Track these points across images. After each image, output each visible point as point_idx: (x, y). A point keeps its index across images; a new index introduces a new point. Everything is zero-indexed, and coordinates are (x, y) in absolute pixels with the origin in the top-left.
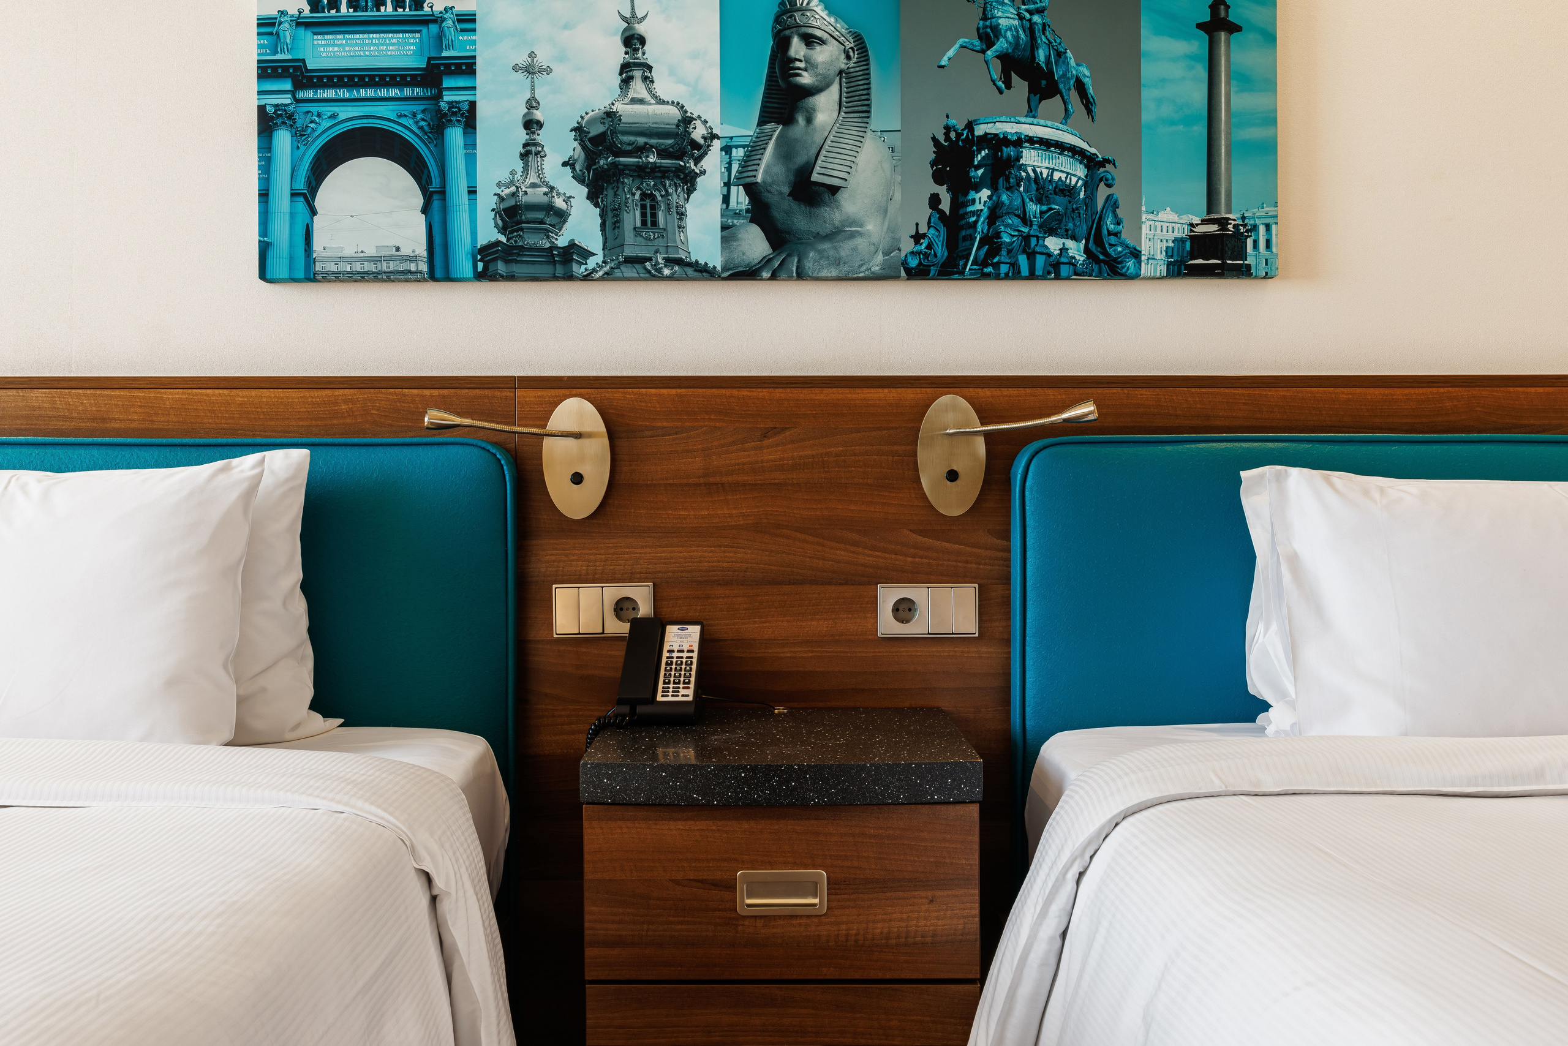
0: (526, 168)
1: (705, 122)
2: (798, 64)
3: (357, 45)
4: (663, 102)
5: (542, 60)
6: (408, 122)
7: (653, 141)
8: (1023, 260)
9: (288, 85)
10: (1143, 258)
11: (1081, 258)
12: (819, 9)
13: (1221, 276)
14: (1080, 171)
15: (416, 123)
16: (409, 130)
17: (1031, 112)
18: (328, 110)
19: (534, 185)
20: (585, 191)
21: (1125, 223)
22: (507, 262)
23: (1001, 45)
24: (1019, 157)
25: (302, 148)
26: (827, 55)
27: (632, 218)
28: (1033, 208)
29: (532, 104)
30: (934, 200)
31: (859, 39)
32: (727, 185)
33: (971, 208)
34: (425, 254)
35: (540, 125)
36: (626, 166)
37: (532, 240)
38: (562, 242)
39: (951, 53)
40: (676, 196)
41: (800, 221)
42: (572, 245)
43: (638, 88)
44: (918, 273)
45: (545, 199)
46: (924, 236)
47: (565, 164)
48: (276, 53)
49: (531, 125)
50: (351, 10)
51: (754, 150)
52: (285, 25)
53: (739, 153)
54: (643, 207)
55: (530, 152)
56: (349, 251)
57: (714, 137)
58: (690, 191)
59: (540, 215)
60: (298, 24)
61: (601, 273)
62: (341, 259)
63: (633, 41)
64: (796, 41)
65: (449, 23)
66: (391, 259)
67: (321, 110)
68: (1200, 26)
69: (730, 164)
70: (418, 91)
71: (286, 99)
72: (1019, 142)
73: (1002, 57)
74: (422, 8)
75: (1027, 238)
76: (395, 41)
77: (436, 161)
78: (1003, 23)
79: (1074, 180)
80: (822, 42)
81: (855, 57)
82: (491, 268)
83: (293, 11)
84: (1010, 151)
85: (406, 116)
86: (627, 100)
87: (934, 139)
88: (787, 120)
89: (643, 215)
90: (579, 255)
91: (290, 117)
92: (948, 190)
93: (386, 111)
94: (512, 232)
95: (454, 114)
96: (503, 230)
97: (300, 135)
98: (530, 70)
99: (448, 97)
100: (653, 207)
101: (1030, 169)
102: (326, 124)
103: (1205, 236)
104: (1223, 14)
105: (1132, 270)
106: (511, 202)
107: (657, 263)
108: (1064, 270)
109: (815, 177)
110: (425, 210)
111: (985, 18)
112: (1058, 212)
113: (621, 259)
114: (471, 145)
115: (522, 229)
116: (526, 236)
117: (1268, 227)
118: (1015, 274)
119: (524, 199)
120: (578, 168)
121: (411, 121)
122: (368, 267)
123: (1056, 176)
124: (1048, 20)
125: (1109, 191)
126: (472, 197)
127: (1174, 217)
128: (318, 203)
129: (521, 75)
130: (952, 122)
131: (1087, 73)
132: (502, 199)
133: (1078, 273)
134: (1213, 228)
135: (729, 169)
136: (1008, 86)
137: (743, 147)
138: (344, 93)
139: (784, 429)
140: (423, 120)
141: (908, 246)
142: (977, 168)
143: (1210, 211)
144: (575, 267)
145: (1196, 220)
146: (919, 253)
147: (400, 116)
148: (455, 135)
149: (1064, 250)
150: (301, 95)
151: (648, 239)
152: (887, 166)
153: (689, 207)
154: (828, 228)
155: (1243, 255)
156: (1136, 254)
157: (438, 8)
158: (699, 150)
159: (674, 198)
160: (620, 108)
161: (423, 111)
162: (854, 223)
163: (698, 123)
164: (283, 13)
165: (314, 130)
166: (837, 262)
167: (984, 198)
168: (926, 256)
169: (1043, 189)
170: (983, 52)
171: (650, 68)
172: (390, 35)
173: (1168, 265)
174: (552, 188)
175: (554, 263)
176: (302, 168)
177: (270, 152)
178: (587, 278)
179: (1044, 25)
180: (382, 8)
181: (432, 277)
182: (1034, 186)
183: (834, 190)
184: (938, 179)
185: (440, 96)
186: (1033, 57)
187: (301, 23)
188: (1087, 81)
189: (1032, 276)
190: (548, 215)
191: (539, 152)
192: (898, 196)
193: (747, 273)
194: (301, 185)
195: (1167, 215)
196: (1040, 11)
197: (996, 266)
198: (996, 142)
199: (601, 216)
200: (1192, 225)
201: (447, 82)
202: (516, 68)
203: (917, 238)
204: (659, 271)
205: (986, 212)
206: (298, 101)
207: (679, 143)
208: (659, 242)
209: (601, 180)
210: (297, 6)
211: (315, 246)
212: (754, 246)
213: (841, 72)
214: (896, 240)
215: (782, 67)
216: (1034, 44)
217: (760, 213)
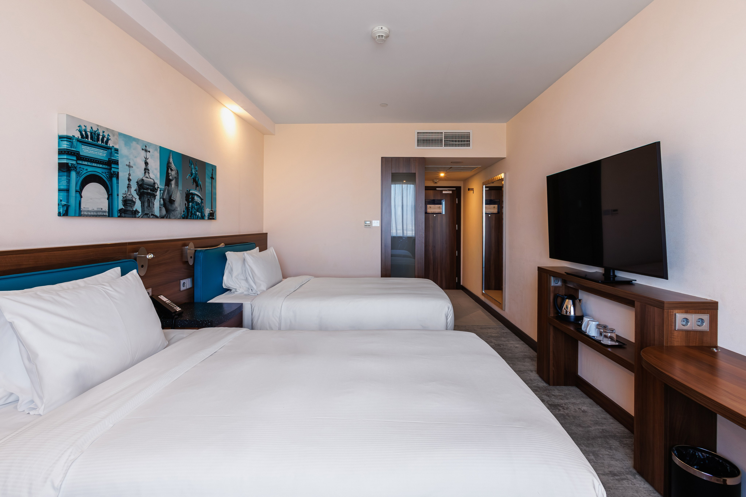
0: (128, 190)
1: (157, 184)
2: (170, 174)
3: (93, 151)
4: (151, 178)
5: (131, 164)
6: (104, 175)
7: (149, 187)
8: (194, 216)
9: (75, 158)
11: (200, 216)
12: (173, 164)
13: (211, 219)
14: (200, 201)
15: (106, 175)
16: (104, 177)
17: (196, 189)
18: (85, 167)
19: (129, 195)
20: (138, 197)
21: (204, 210)
22: (124, 213)
24: (194, 197)
25: (79, 178)
26: (173, 173)
27: (146, 204)
28: (196, 207)
29: (129, 175)
30: (186, 204)
31: (177, 171)
32: (160, 198)
34: (107, 211)
35: (131, 180)
36: (145, 192)
37: (129, 208)
38: (134, 209)
39: (188, 176)
40: (153, 199)
41: (170, 208)
42: (136, 210)
43: (147, 175)
44: (184, 218)
45: (131, 198)
47: (135, 190)
48: (72, 148)
49: (129, 180)
50: (91, 140)
51: (164, 191)
52: (74, 140)
53: (162, 192)
54: (148, 202)
55: (129, 187)
56: (90, 209)
57: (158, 188)
58: (155, 199)
59: (130, 202)
60: (78, 141)
61: (141, 217)
62: (88, 211)
63: (146, 163)
64: (169, 169)
65: (113, 150)
66: (101, 211)
67: (84, 167)
68: (210, 178)
69: (161, 194)
70: (106, 167)
71: (74, 162)
72: (195, 194)
73: (193, 179)
74: (107, 145)
75: (195, 212)
76: (101, 152)
77: (110, 186)
78: (193, 172)
80: (173, 171)
81: (177, 174)
82: (121, 215)
83: (76, 137)
84: (193, 196)
85: (103, 173)
86: (145, 177)
87: (186, 193)
88: (168, 186)
89: (148, 204)
90: (137, 213)
91: (76, 168)
92: (187, 203)
93: (99, 170)
94: (125, 206)
95: (114, 174)
96: (124, 205)
97: (78, 173)
98: (129, 166)
99: (113, 170)
100: (149, 202)
101: (195, 199)
102: (85, 172)
103: (211, 213)
104: (212, 176)
105: (204, 218)
106: (125, 199)
107: (150, 215)
108: (198, 218)
109: (172, 198)
110: (108, 199)
111: (191, 171)
112: (198, 208)
113: (144, 214)
114: (118, 183)
115: (127, 206)
116: (128, 207)
118: (194, 219)
119: (128, 198)
120: (137, 192)
121: (105, 175)
123: (198, 201)
125: (203, 204)
126: (118, 196)
128: (83, 194)
129: (127, 167)
130: (188, 190)
131: (201, 183)
132: (123, 197)
133: (200, 219)
135: (160, 195)
136: (194, 184)
137: (163, 190)
138: (89, 164)
140: (107, 175)
142: (190, 199)
143: (211, 209)
144: (136, 215)
147: (102, 173)
148: (114, 179)
149: (198, 214)
150: (78, 162)
151: (148, 209)
152: (180, 197)
153: (155, 203)
154: (173, 209)
155: (214, 216)
156: (205, 216)
157: (111, 146)
158: (157, 190)
160: (144, 178)
161: (108, 172)
162: (176, 208)
164: (74, 136)
165: (82, 173)
166: (174, 216)
167: (191, 205)
168: (185, 215)
169: (197, 204)
170: (191, 177)
171: (149, 170)
172: (100, 150)
173: (207, 217)
174: (133, 196)
175: (132, 214)
176: (79, 183)
177: (70, 177)
178: (139, 217)
179: (197, 174)
180: (99, 142)
181: (109, 216)
183: (174, 201)
184: (186, 200)
185: (111, 169)
187: (78, 140)
188: (201, 185)
189: (195, 219)
190: (132, 202)
191: (130, 187)
192: (181, 203)
193: (162, 217)
194: (78, 189)
195: (208, 209)
196: (196, 171)
197: (192, 217)
198: (193, 194)
199: (141, 203)
200: (210, 211)
201: (113, 166)
202: (127, 165)
203: (184, 211)
204: (150, 217)
205: (191, 207)
206: (78, 164)
207: (153, 188)
208: (150, 210)
209: (141, 195)
210: (78, 135)
211: (82, 207)
212: (164, 212)
213: (175, 177)
214: (181, 212)
215: (168, 174)
216: (196, 178)
217: (165, 205)
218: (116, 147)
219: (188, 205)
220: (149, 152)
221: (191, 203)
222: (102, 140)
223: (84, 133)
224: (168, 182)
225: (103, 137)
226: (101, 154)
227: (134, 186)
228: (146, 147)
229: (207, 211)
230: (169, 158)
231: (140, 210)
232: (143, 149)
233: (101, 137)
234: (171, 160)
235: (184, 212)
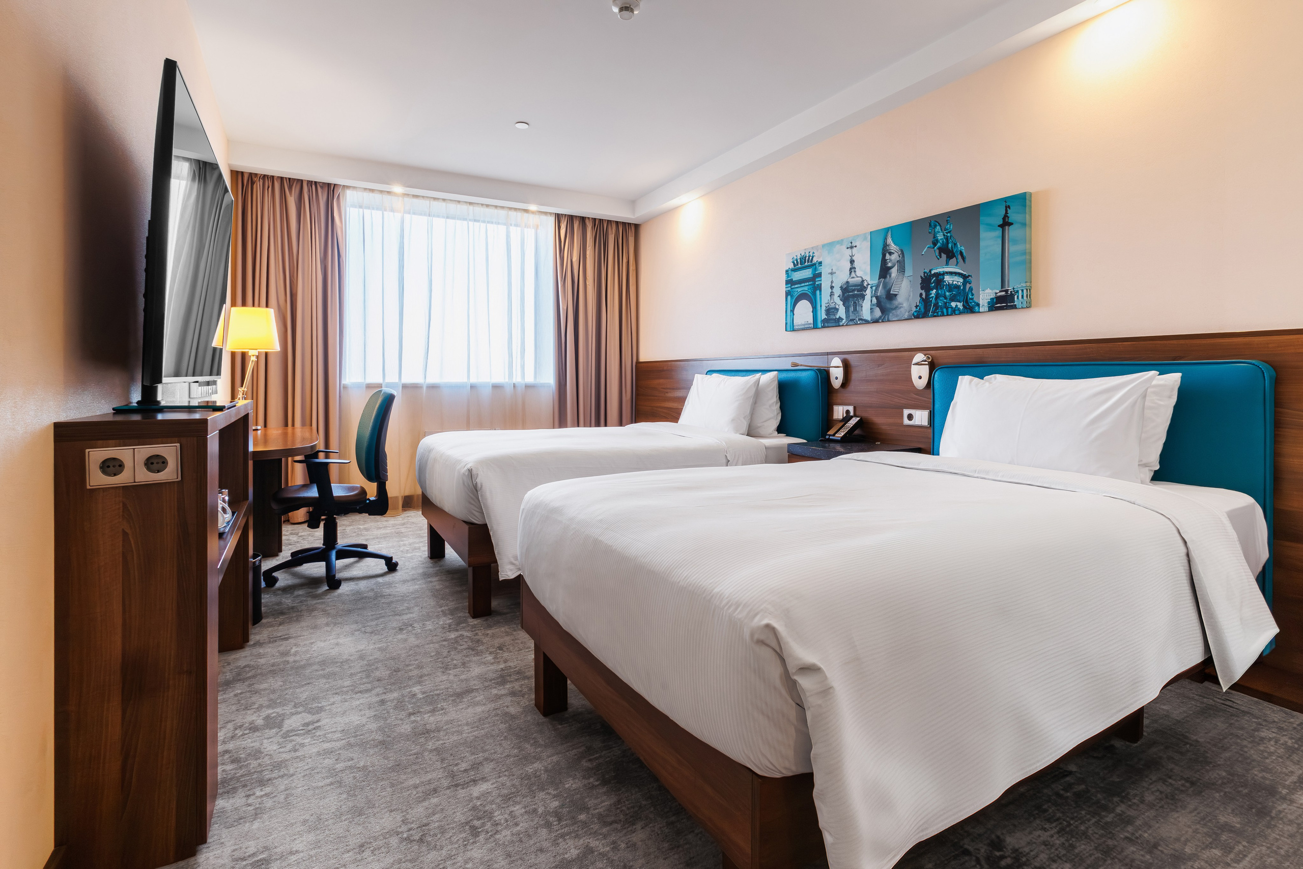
0: (831, 299)
1: (867, 281)
2: (888, 261)
3: (801, 274)
4: (858, 277)
5: (834, 271)
6: (810, 290)
7: (856, 288)
8: (945, 310)
9: (790, 285)
10: (981, 306)
11: (961, 308)
12: (892, 244)
13: (1006, 309)
14: (961, 280)
16: (810, 292)
17: (947, 264)
18: (796, 290)
19: (832, 303)
20: (842, 303)
21: (975, 296)
22: (827, 323)
23: (939, 245)
24: (944, 279)
25: (792, 300)
26: (895, 257)
27: (852, 309)
28: (948, 294)
29: (832, 282)
30: (921, 295)
31: (902, 251)
32: (872, 297)
33: (931, 296)
34: (813, 323)
35: (833, 287)
36: (850, 295)
37: (832, 317)
38: (837, 317)
39: (925, 251)
41: (888, 306)
42: (840, 317)
43: (853, 274)
44: (917, 317)
45: (835, 306)
46: (918, 306)
47: (838, 296)
48: (788, 278)
49: (832, 287)
50: (800, 265)
51: (877, 286)
52: (790, 272)
53: (874, 288)
54: (854, 305)
55: (832, 294)
56: (800, 324)
57: (869, 284)
58: (864, 300)
59: (833, 310)
61: (846, 324)
63: (852, 262)
64: (887, 254)
65: (817, 265)
66: (807, 324)
68: (999, 226)
69: (872, 291)
70: (811, 283)
71: (790, 288)
72: (944, 274)
73: (939, 249)
74: (812, 262)
75: (946, 303)
77: (815, 299)
78: (939, 238)
79: (959, 283)
80: (893, 253)
81: (901, 256)
82: (825, 325)
83: (791, 268)
84: (941, 277)
86: (851, 278)
87: (921, 277)
88: (885, 277)
89: (854, 308)
90: (841, 320)
91: (790, 292)
93: (806, 288)
94: (828, 315)
95: (818, 287)
97: (792, 296)
98: (832, 273)
99: (817, 283)
100: (856, 306)
101: (947, 282)
102: (796, 293)
103: (1000, 296)
104: (1007, 220)
105: (977, 310)
106: (828, 308)
107: (857, 320)
108: (957, 312)
109: (891, 292)
110: (813, 312)
111: (934, 238)
112: (955, 294)
113: (850, 320)
114: (821, 294)
115: (830, 314)
117: (1022, 291)
118: (943, 315)
119: (831, 307)
120: (841, 297)
122: (803, 327)
123: (954, 283)
124: (952, 234)
125: (970, 285)
126: (821, 307)
127: (990, 291)
128: (794, 313)
129: (830, 275)
130: (925, 271)
131: (963, 249)
132: (826, 307)
133: (961, 313)
134: (1003, 293)
135: (872, 293)
136: (941, 257)
137: (875, 286)
138: (799, 285)
139: (883, 364)
140: (812, 289)
141: (914, 309)
142: (932, 284)
143: (1002, 288)
144: (840, 323)
145: (998, 291)
146: (917, 311)
147: (808, 289)
148: (818, 292)
149: (956, 306)
150: (793, 287)
151: (855, 314)
152: (909, 286)
153: (863, 305)
154: (895, 307)
155: (1013, 301)
156: (978, 305)
157: (815, 261)
158: (865, 289)
159: (860, 302)
160: (849, 280)
161: (812, 287)
162: (900, 304)
163: (865, 281)
165: (794, 295)
166: (897, 316)
167: (934, 293)
168: (919, 312)
169: (951, 287)
170: (934, 248)
171: (856, 268)
172: (807, 270)
173: (989, 307)
174: (836, 303)
175: (836, 322)
176: (793, 303)
177: (787, 301)
178: (843, 325)
179: (951, 236)
180: (806, 263)
181: (814, 328)
182: (948, 287)
183: (896, 295)
184: (922, 288)
185: (815, 283)
186: (947, 246)
187: (793, 270)
188: (963, 251)
189: (948, 315)
190: (835, 310)
192: (912, 295)
193: (876, 321)
194: (792, 309)
195: (988, 291)
196: (949, 232)
197: (937, 313)
198: (937, 275)
199: (846, 309)
200: (996, 293)
201: (816, 280)
202: (829, 273)
203: (916, 306)
204: (857, 322)
205: (935, 297)
207: (862, 287)
208: (857, 315)
209: (845, 299)
210: (792, 266)
211: (794, 323)
212: (878, 313)
213: (898, 261)
214: (911, 308)
215: (884, 261)
216: (948, 243)
217: (879, 304)
218: (819, 260)
219: (928, 294)
220: (856, 246)
221: (935, 291)
222: (808, 262)
223: (795, 262)
224: (884, 271)
225: (809, 257)
226: (807, 273)
227: (838, 292)
228: (851, 243)
229: (985, 296)
230: (886, 239)
231: (844, 316)
232: (847, 248)
233: (807, 258)
234: (889, 241)
235: (918, 308)
